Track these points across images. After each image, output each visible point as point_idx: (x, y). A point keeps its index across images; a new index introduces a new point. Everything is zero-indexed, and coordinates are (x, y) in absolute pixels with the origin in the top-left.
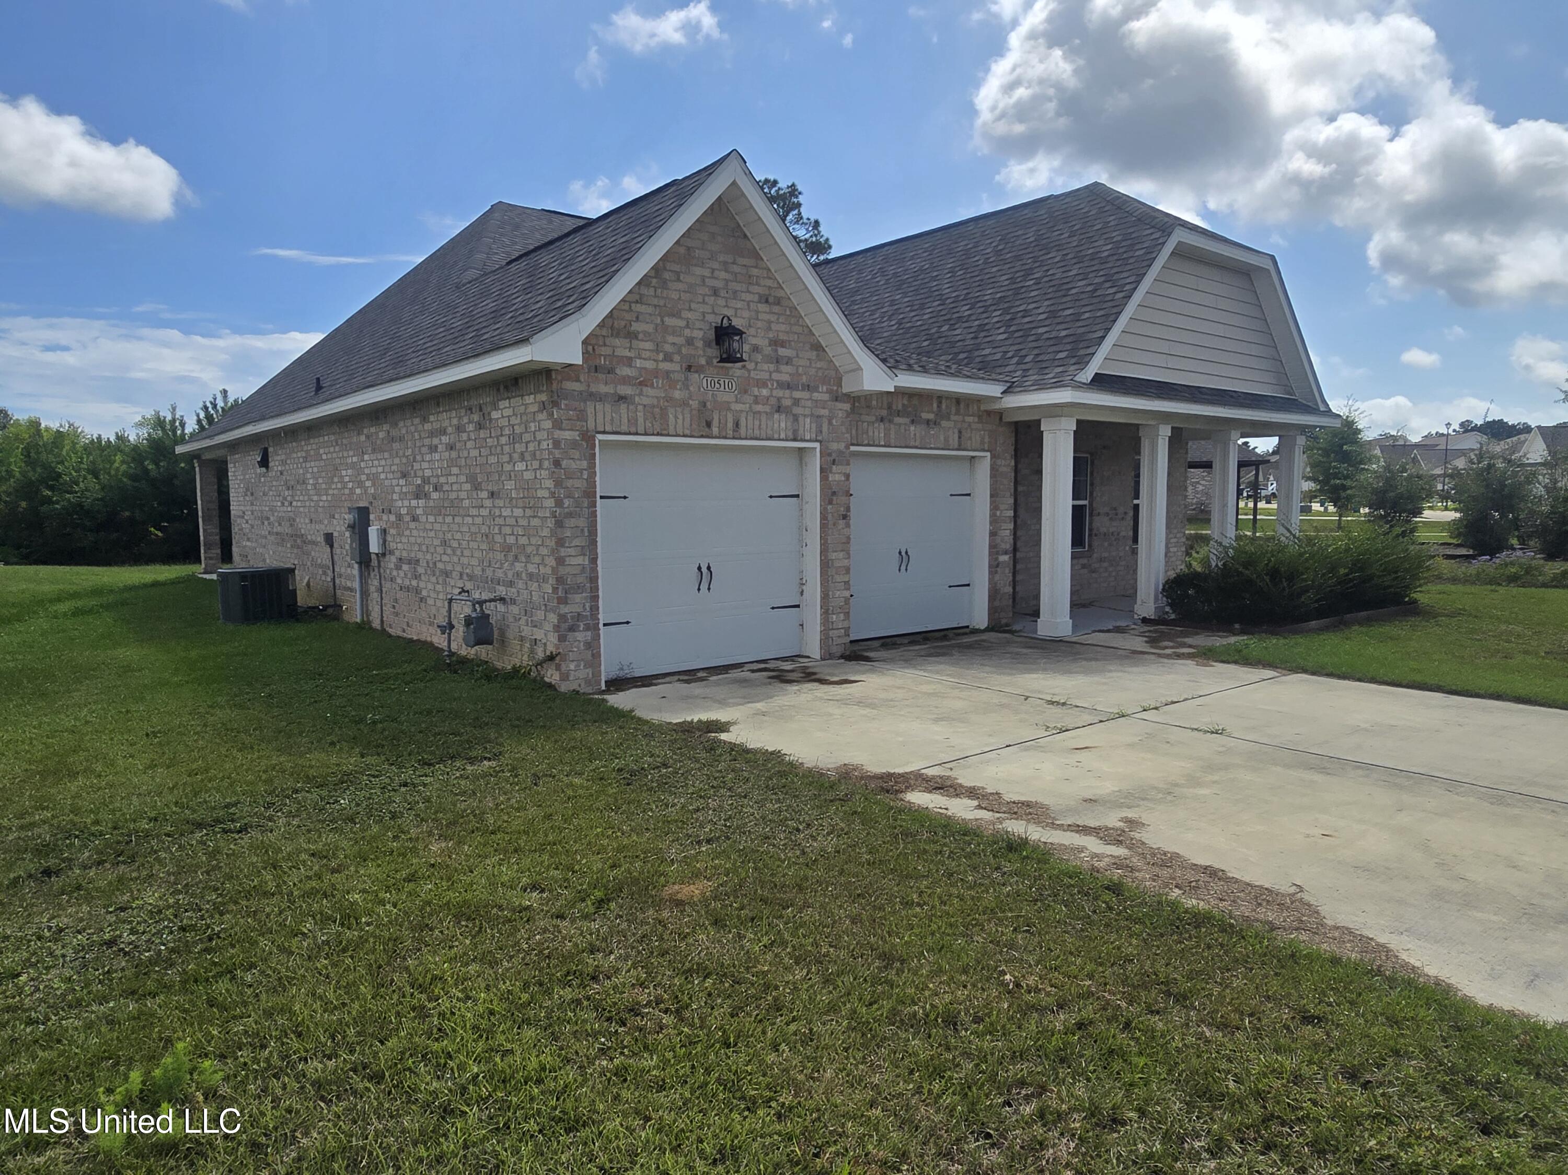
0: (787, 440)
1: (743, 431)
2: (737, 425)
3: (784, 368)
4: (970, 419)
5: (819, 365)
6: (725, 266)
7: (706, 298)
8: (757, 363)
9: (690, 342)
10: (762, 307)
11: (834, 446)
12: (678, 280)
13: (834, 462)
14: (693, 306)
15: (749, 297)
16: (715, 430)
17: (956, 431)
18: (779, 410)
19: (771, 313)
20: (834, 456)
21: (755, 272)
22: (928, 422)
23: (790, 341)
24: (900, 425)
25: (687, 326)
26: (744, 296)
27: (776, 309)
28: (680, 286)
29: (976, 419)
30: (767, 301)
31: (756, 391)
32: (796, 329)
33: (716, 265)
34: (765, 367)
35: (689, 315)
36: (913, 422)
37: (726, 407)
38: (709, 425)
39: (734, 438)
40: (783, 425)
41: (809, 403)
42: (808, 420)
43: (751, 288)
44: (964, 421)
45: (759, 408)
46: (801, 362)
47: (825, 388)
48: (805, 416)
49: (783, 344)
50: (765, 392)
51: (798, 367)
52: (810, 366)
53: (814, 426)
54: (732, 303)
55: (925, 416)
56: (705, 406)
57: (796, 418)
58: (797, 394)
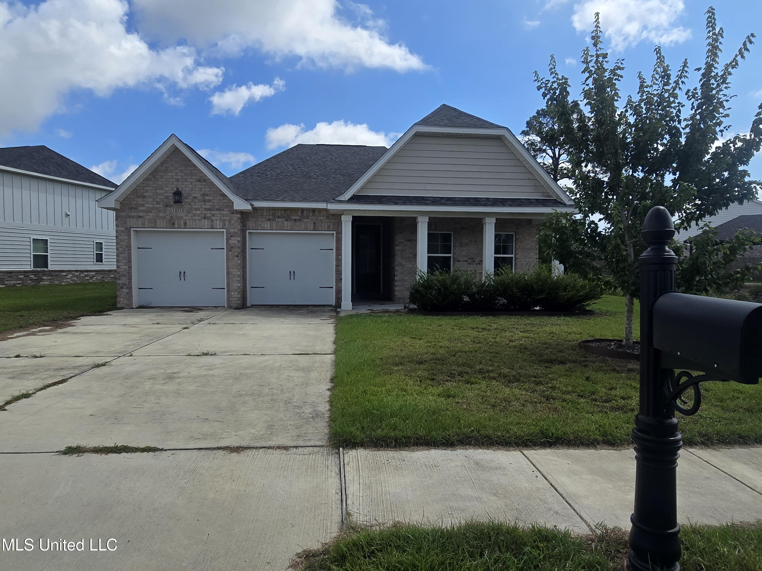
0: (208, 229)
1: (188, 226)
2: (185, 224)
3: (208, 203)
4: (322, 218)
5: (224, 201)
6: (181, 171)
7: (174, 183)
8: (195, 203)
9: (167, 197)
10: (197, 183)
11: (232, 230)
12: (162, 178)
13: (232, 236)
14: (168, 185)
15: (191, 180)
16: (176, 226)
17: (312, 223)
18: (205, 218)
19: (202, 185)
20: (232, 234)
21: (195, 172)
22: (295, 220)
23: (210, 194)
24: (279, 222)
25: (166, 192)
26: (189, 180)
27: (203, 183)
28: (163, 180)
29: (325, 218)
30: (200, 181)
31: (194, 212)
32: (213, 189)
33: (178, 171)
34: (199, 203)
35: (167, 189)
36: (287, 220)
37: (181, 218)
38: (174, 224)
39: (184, 228)
40: (206, 223)
41: (220, 215)
42: (218, 221)
43: (193, 177)
44: (317, 219)
45: (196, 218)
46: (215, 201)
47: (227, 210)
48: (217, 220)
49: (207, 195)
50: (198, 212)
51: (214, 203)
52: (220, 202)
53: (221, 223)
54: (185, 183)
55: (294, 217)
56: (172, 217)
57: (212, 221)
58: (213, 212)
